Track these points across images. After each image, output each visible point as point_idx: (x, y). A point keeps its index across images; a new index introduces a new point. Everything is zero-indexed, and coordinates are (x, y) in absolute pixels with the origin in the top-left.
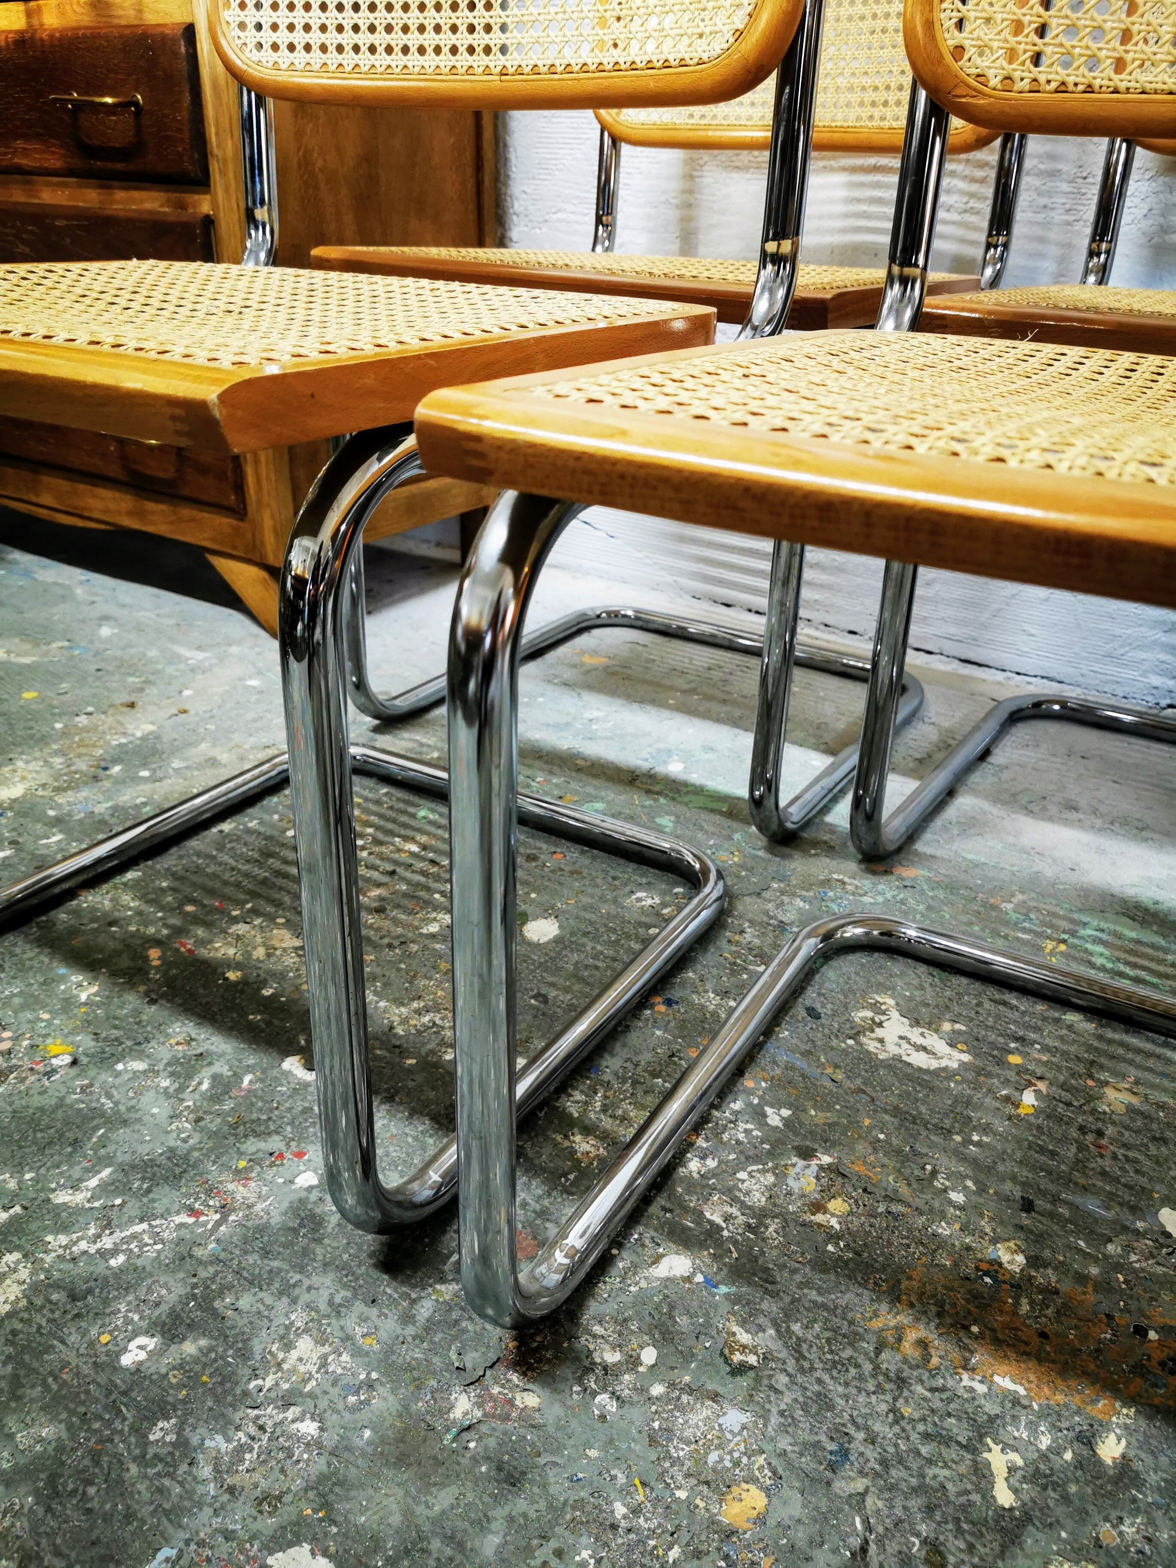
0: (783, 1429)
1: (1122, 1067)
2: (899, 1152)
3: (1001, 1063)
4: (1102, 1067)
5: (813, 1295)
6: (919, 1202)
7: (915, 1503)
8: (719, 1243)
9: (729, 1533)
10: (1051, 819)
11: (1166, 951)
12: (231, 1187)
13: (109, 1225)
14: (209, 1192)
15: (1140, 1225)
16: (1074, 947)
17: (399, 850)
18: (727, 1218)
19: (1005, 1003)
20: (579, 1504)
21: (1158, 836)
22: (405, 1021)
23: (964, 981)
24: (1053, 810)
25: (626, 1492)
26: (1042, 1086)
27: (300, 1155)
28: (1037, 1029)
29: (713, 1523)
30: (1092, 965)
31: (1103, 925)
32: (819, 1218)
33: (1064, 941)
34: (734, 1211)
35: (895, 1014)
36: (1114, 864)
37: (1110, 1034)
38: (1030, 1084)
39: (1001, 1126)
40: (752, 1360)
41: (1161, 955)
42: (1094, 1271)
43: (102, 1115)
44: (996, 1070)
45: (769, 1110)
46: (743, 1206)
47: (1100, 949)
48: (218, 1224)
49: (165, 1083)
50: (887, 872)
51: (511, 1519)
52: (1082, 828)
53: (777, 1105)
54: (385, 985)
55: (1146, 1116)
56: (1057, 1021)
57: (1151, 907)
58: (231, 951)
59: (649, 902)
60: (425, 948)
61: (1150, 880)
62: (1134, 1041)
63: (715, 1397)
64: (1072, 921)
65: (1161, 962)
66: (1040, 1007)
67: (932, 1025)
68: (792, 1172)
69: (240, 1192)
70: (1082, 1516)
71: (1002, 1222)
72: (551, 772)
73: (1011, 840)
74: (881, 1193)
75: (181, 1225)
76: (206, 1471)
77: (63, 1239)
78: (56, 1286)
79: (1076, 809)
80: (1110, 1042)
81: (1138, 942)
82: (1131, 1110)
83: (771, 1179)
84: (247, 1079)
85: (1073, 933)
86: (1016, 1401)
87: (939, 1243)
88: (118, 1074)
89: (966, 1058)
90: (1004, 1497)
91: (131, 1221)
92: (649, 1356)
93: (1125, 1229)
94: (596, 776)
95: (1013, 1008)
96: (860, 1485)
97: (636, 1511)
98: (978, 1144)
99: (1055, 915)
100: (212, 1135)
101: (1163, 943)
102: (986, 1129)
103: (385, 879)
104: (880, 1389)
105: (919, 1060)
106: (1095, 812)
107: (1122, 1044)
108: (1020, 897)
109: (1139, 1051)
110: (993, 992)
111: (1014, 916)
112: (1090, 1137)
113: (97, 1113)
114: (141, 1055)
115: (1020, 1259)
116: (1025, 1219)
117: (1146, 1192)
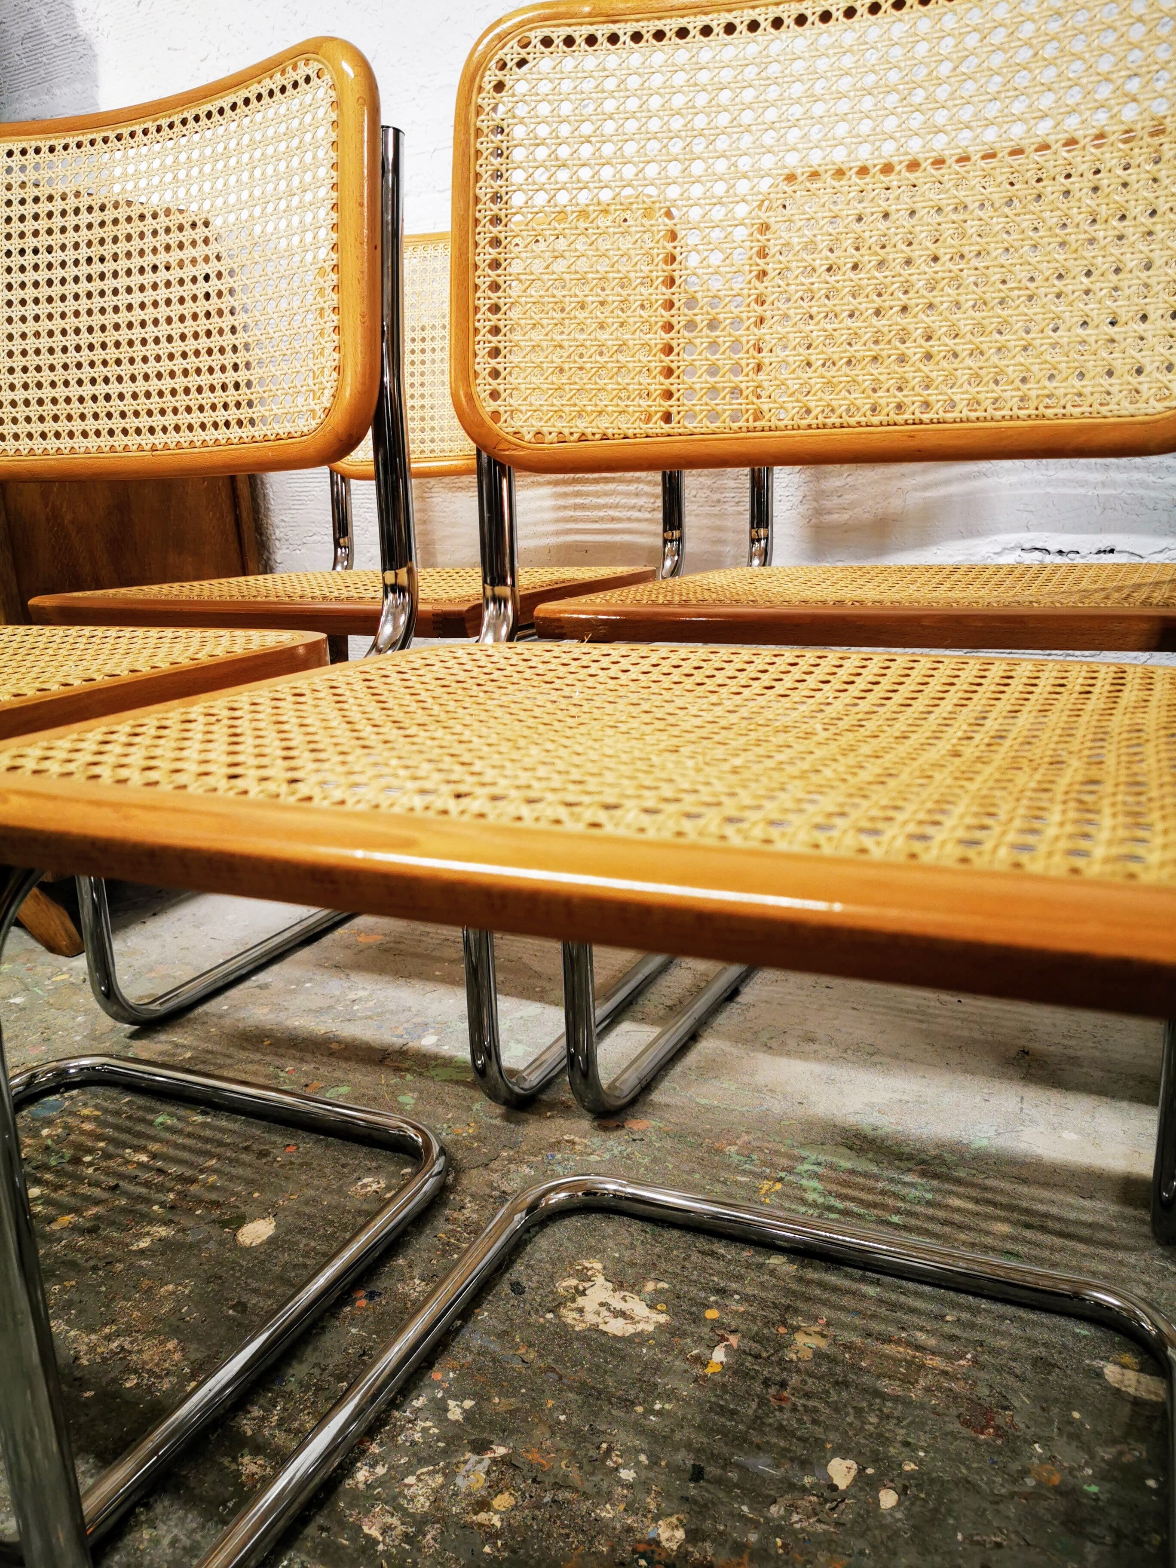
1: (815, 1309)
2: (576, 1433)
3: (697, 1319)
4: (796, 1311)
6: (588, 1487)
8: (372, 1561)
10: (788, 1054)
11: (876, 1178)
15: (808, 1480)
16: (790, 1184)
17: (127, 1162)
18: (386, 1529)
19: (712, 1254)
21: (888, 1060)
22: (92, 1349)
23: (676, 1233)
24: (792, 1043)
26: (734, 1340)
28: (740, 1278)
30: (804, 1202)
31: (822, 1158)
32: (482, 1517)
33: (781, 1180)
34: (395, 1521)
35: (600, 1280)
36: (841, 1093)
37: (811, 1274)
38: (723, 1339)
39: (686, 1390)
41: (871, 1183)
42: (753, 1537)
44: (691, 1328)
45: (451, 1403)
46: (404, 1515)
47: (814, 1184)
50: (619, 1127)
52: (817, 1060)
53: (459, 1397)
54: (80, 1312)
55: (833, 1360)
56: (760, 1266)
57: (870, 1133)
59: (375, 1187)
60: (131, 1266)
61: (872, 1105)
62: (832, 1279)
64: (792, 1157)
65: (871, 1190)
66: (747, 1254)
67: (635, 1287)
68: (463, 1469)
71: (668, 1497)
72: (302, 1060)
73: (746, 1079)
74: (548, 1480)
79: (812, 1041)
80: (809, 1282)
81: (853, 1172)
82: (819, 1355)
83: (439, 1479)
85: (790, 1170)
87: (600, 1527)
89: (663, 1318)
93: (792, 1487)
94: (347, 1059)
95: (719, 1257)
98: (660, 1413)
99: (776, 1152)
101: (875, 1169)
102: (669, 1395)
103: (104, 1195)
105: (616, 1327)
106: (831, 1041)
107: (821, 1284)
108: (746, 1138)
109: (835, 1289)
110: (703, 1243)
111: (736, 1159)
112: (773, 1390)
115: (680, 1534)
116: (692, 1490)
117: (819, 1443)
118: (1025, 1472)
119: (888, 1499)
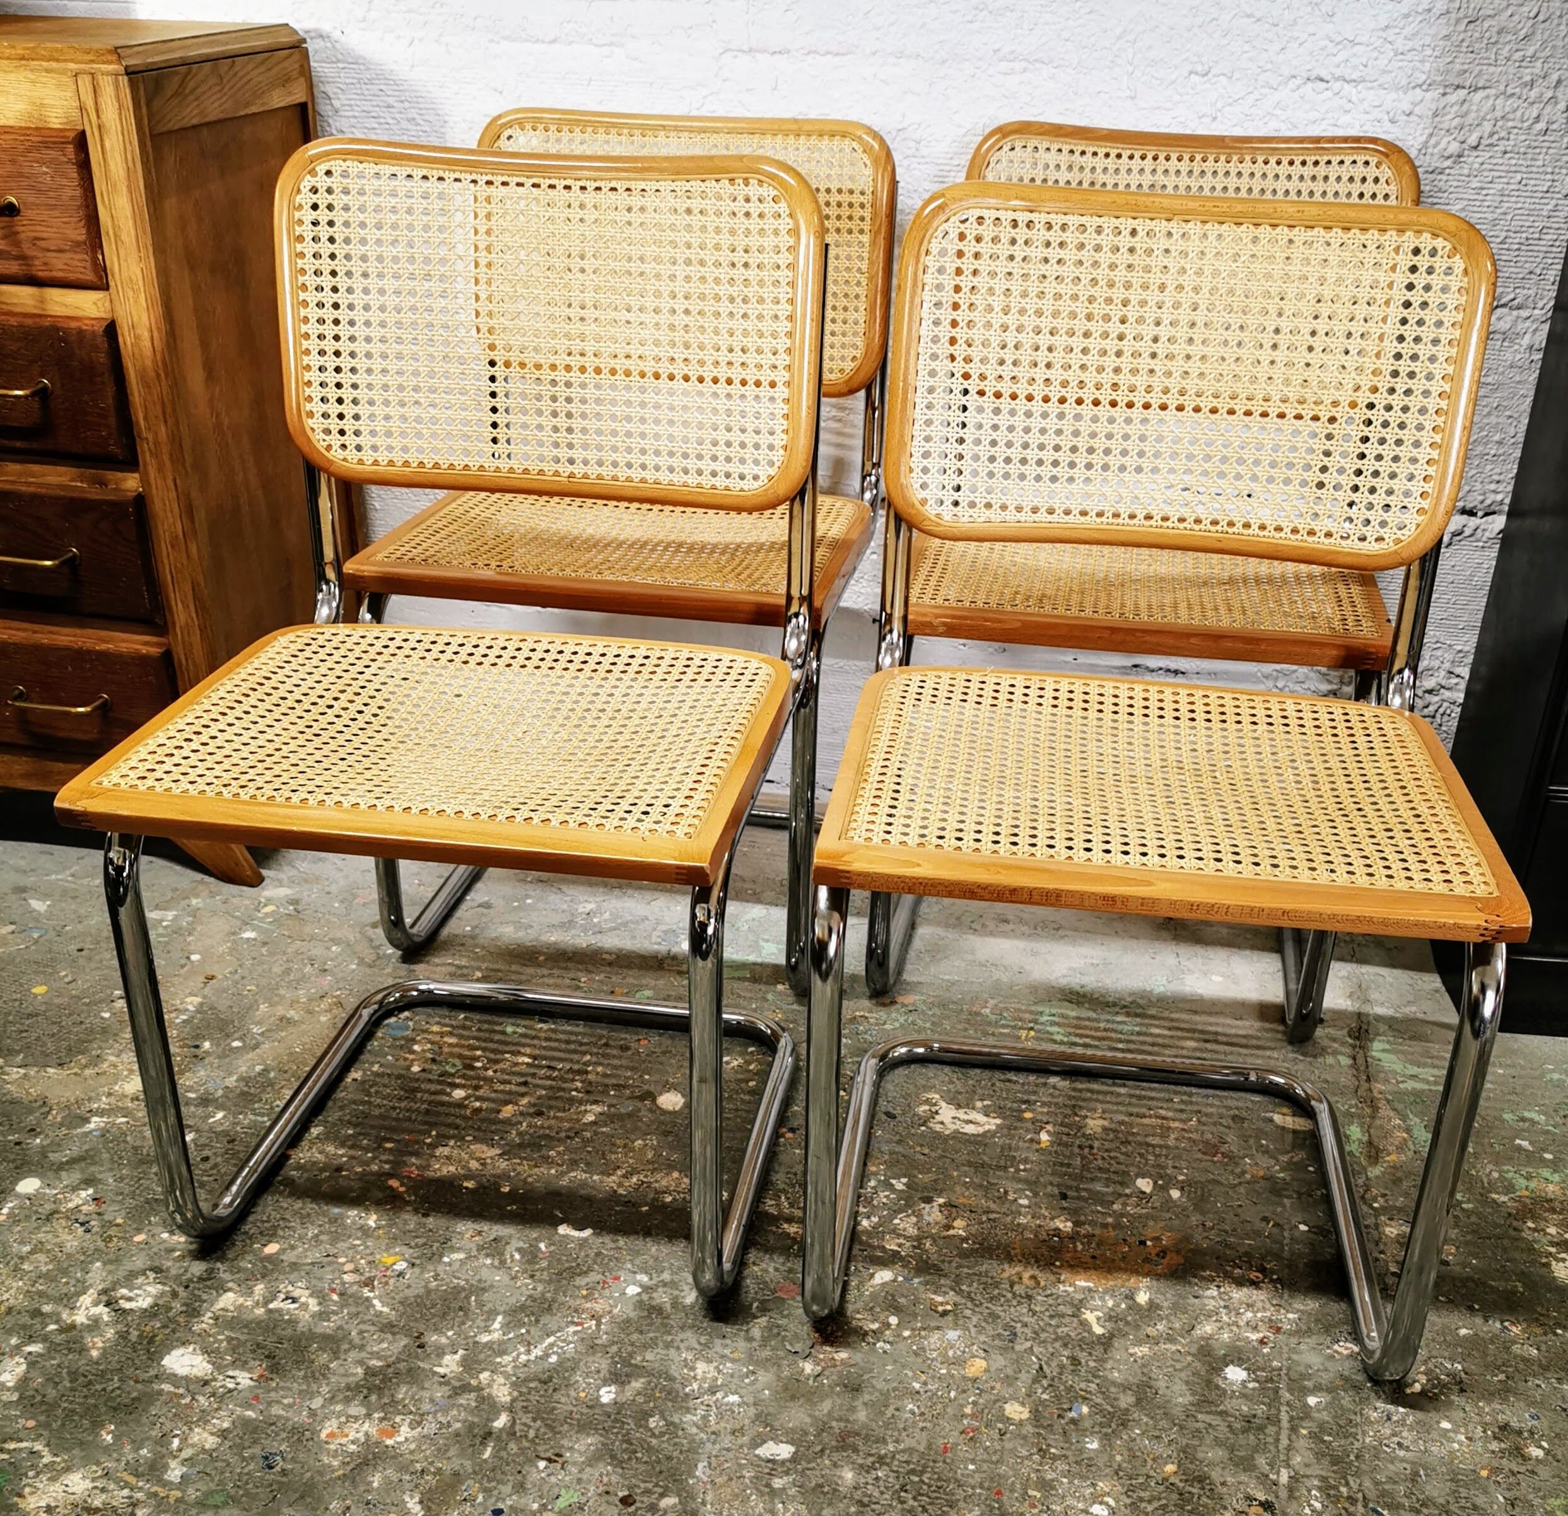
0: (980, 1333)
1: (1092, 1105)
2: (981, 1186)
3: (1021, 1119)
4: (1081, 1107)
5: (966, 1270)
6: (1004, 1210)
7: (1057, 1345)
8: (902, 1259)
9: (975, 1380)
10: (992, 934)
11: (1098, 1021)
12: (588, 1305)
13: (529, 1344)
14: (576, 1311)
15: (1128, 1191)
16: (1039, 1031)
17: (516, 1064)
18: (900, 1246)
19: (1009, 1081)
20: (894, 1389)
21: (1069, 933)
22: (620, 1185)
23: (978, 1071)
24: (991, 925)
25: (915, 1378)
26: (1049, 1127)
27: (617, 1278)
28: (1034, 1093)
29: (964, 1378)
30: (1055, 1042)
31: (1054, 1011)
32: (951, 1232)
33: (1032, 1029)
34: (902, 1241)
35: (943, 1104)
36: (1046, 962)
37: (1080, 1086)
38: (1042, 1128)
39: (1034, 1157)
40: (949, 1307)
41: (1095, 1024)
42: (1110, 1220)
43: (464, 1289)
44: (1019, 1124)
45: (893, 1181)
46: (905, 1237)
47: (1055, 1029)
48: (598, 1325)
49: (488, 1261)
50: (893, 1003)
51: (865, 1404)
52: (1016, 937)
53: (898, 1177)
54: (588, 1164)
55: (1115, 1131)
56: (1045, 1084)
57: (1081, 990)
58: (452, 1169)
59: (736, 1063)
60: (596, 1133)
61: (1074, 970)
62: (1095, 1086)
63: (938, 1328)
64: (1031, 1012)
65: (1097, 1029)
66: (1032, 1078)
67: (969, 1105)
68: (925, 1212)
69: (599, 1306)
70: (1138, 1327)
71: (1053, 1208)
72: (590, 972)
73: (969, 957)
74: (980, 1211)
75: (575, 1333)
76: (694, 1430)
77: (507, 1359)
78: (527, 1380)
79: (1007, 921)
80: (1081, 1091)
81: (1078, 1018)
82: (1105, 1129)
83: (914, 1219)
84: (542, 1246)
85: (1036, 1022)
86: (1090, 1290)
87: (1025, 1227)
88: (450, 1264)
89: (998, 1121)
90: (1098, 1330)
91: (542, 1339)
92: (893, 1320)
93: (1120, 1195)
94: (629, 967)
95: (1015, 1082)
96: (1028, 1344)
97: (925, 1383)
98: (1025, 1170)
99: (1019, 1010)
100: (550, 1282)
101: (1093, 1015)
102: (1026, 1161)
103: (523, 1089)
104: (1019, 1303)
105: (970, 1129)
106: (1021, 921)
107: (1088, 1090)
108: (992, 1002)
109: (1099, 1092)
110: (998, 1075)
111: (993, 1018)
112: (1086, 1150)
113: (458, 1290)
114: (453, 1249)
115: (1069, 1224)
116: (1064, 1204)
117: (1126, 1173)
118: (1244, 1172)
119: (1175, 1194)
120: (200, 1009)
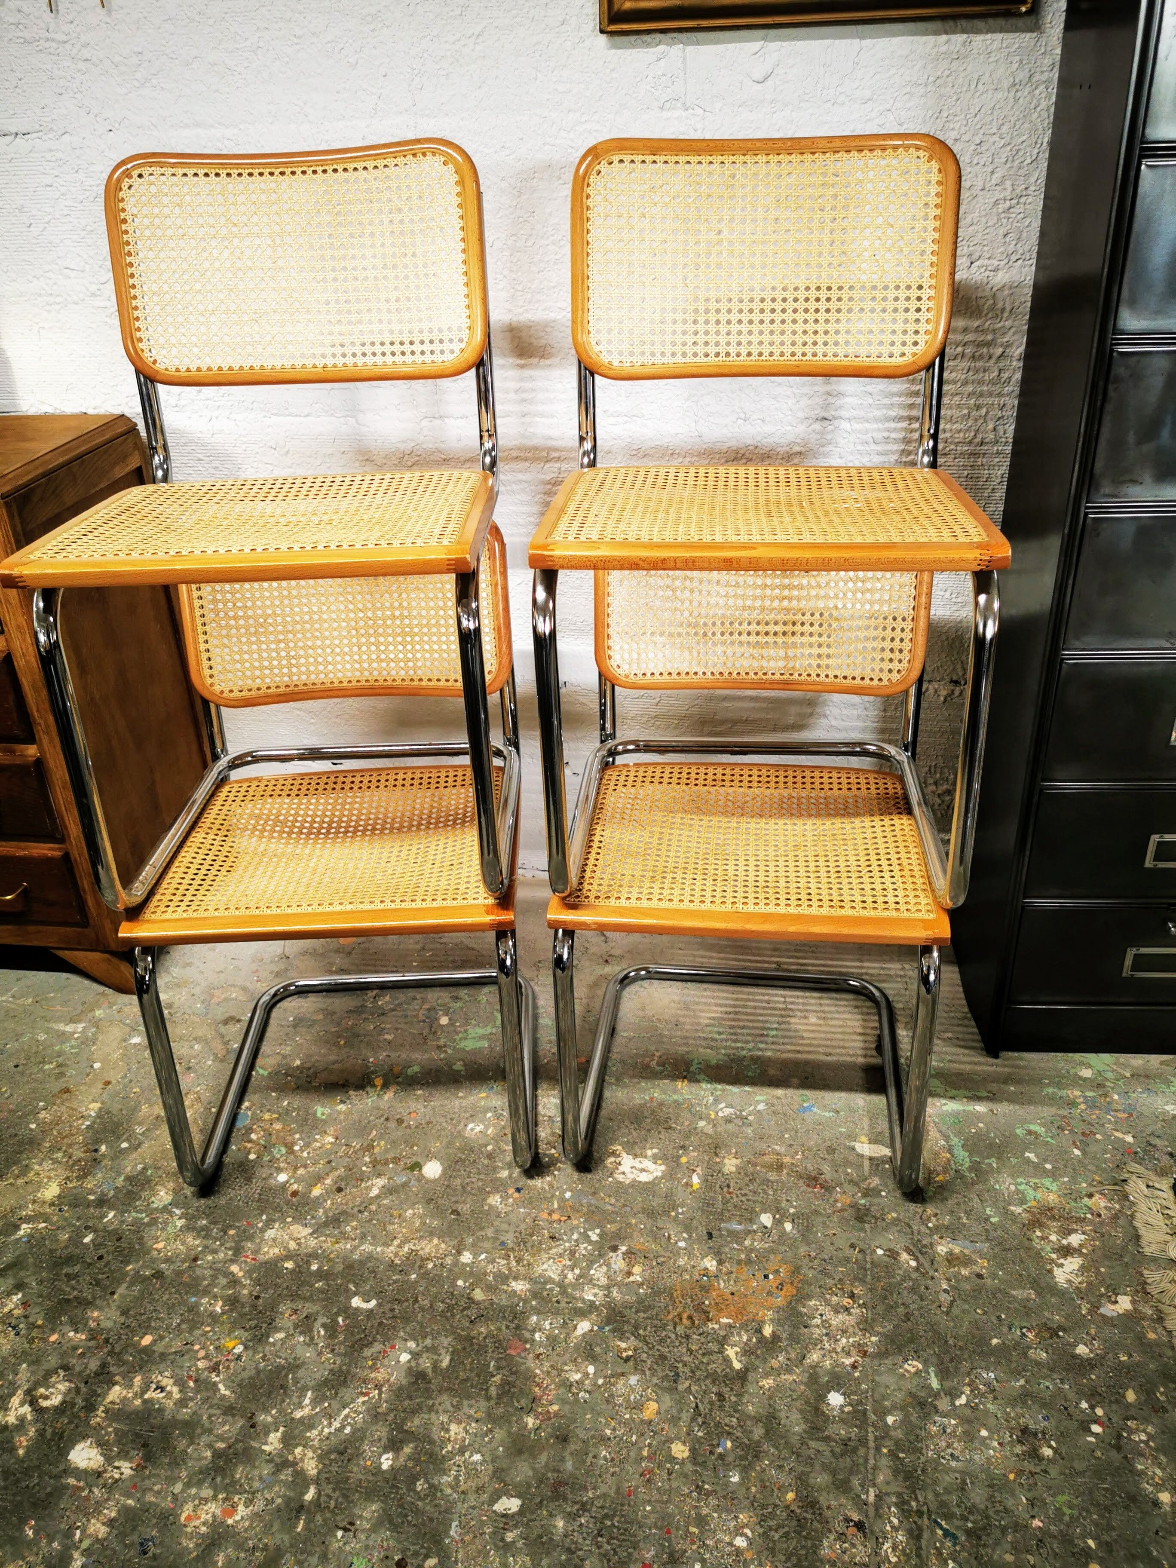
0: (653, 1375)
1: (729, 1146)
2: (651, 1231)
3: (678, 1164)
4: (721, 1149)
5: (642, 1315)
6: (668, 1254)
7: (708, 1382)
8: (597, 1308)
9: (650, 1422)
11: (731, 1065)
12: (373, 1375)
13: (331, 1417)
14: (364, 1382)
15: (755, 1227)
16: (691, 1078)
17: (323, 1145)
18: (595, 1295)
19: (670, 1128)
20: (593, 1437)
22: (396, 1255)
25: (607, 1425)
26: (699, 1170)
27: (393, 1347)
28: (688, 1138)
29: (642, 1421)
32: (632, 1279)
33: (685, 1077)
34: (596, 1290)
35: (624, 1155)
36: (695, 1013)
38: (694, 1171)
39: (689, 1199)
40: (630, 1353)
41: (730, 1070)
42: (743, 1256)
43: (284, 1367)
44: (677, 1169)
45: (590, 1233)
46: (599, 1287)
47: (702, 1075)
48: (380, 1395)
49: (302, 1339)
51: (571, 1454)
53: (593, 1229)
54: (373, 1237)
55: (744, 1170)
56: (696, 1130)
57: (719, 1038)
58: (276, 1250)
59: (477, 1129)
60: (379, 1206)
61: (714, 1019)
63: (623, 1374)
64: (685, 1062)
65: (731, 1074)
67: (642, 1155)
68: (612, 1261)
69: (380, 1375)
70: (765, 1360)
71: (703, 1249)
72: (375, 1052)
74: (651, 1256)
75: (364, 1403)
76: (449, 1491)
77: (315, 1432)
78: (329, 1452)
82: (738, 1169)
83: (605, 1268)
84: (340, 1320)
86: (730, 1326)
87: (683, 1269)
88: (274, 1344)
89: (663, 1168)
90: (737, 1365)
91: (339, 1411)
92: (591, 1369)
93: (750, 1232)
94: (403, 1045)
96: (687, 1384)
97: (614, 1430)
98: (682, 1214)
99: (676, 1061)
100: (345, 1355)
102: (683, 1204)
103: (328, 1169)
104: (681, 1343)
105: (644, 1178)
109: (733, 1133)
112: (725, 1190)
113: (280, 1368)
114: (278, 1330)
115: (714, 1263)
116: (711, 1244)
117: (753, 1210)
118: (836, 1201)
119: (788, 1226)
120: (99, 1116)
